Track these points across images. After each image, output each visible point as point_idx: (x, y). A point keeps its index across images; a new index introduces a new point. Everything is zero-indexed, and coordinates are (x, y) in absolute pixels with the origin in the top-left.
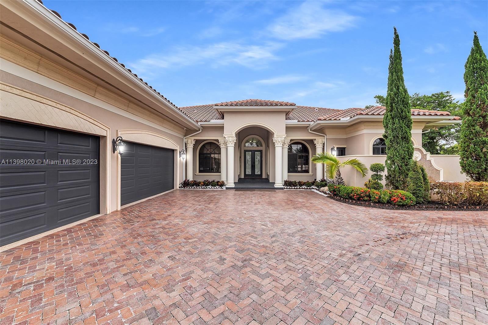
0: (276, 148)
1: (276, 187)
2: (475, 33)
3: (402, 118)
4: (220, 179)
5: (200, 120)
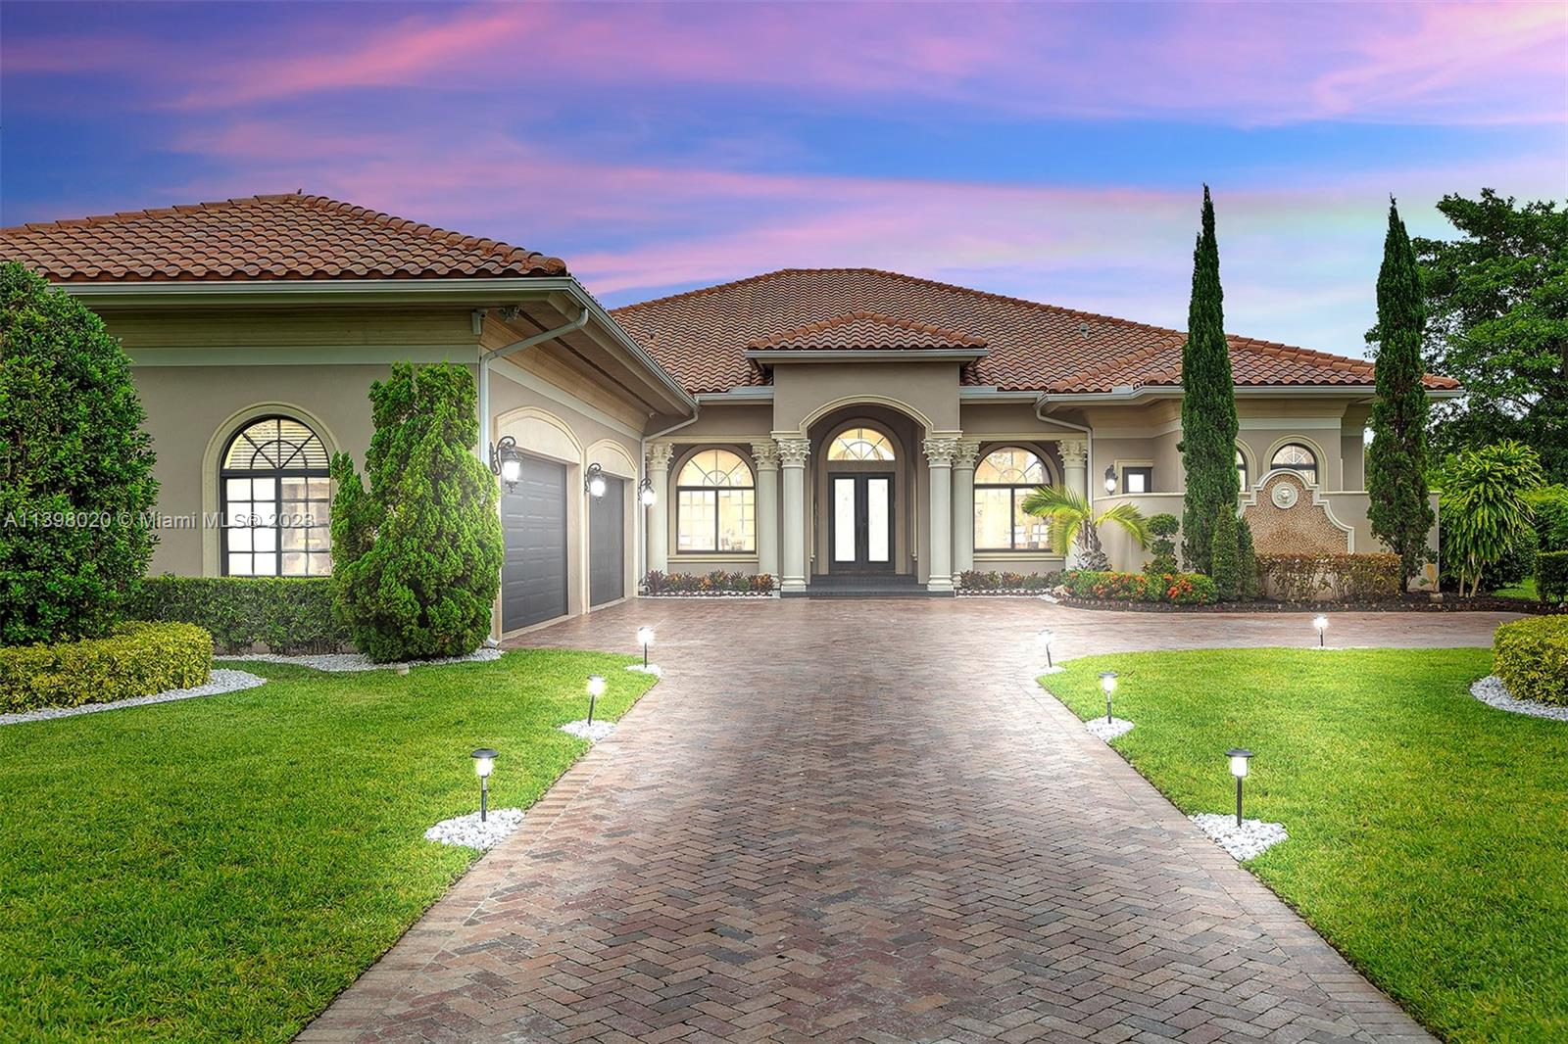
0: (931, 470)
1: (930, 589)
2: (1393, 202)
3: (1207, 408)
4: (758, 571)
5: (696, 387)
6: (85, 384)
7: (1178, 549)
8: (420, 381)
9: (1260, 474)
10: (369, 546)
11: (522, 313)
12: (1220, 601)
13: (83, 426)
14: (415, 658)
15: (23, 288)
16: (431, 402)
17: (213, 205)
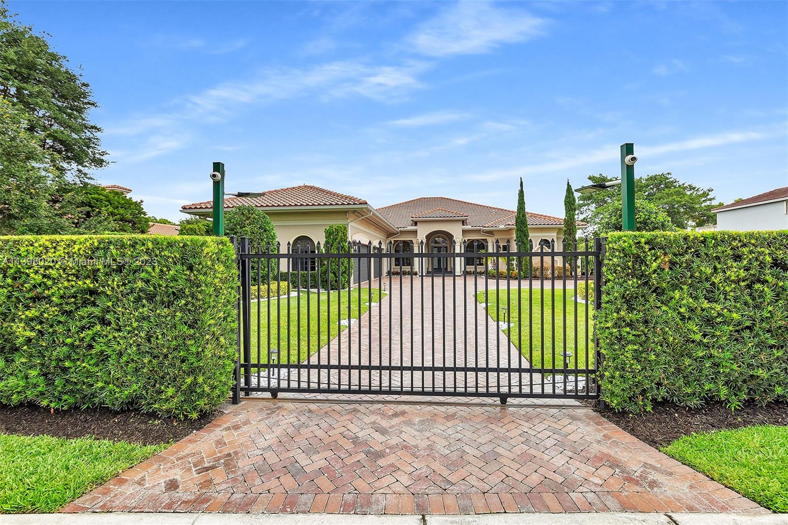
3: (521, 231)
5: (399, 227)
6: (265, 231)
7: (515, 265)
8: (335, 228)
9: (536, 246)
10: (324, 265)
11: (358, 212)
12: (524, 278)
13: (265, 239)
14: (335, 289)
15: (252, 210)
16: (338, 233)
17: (290, 188)
